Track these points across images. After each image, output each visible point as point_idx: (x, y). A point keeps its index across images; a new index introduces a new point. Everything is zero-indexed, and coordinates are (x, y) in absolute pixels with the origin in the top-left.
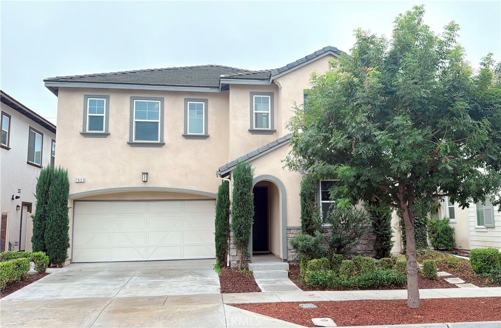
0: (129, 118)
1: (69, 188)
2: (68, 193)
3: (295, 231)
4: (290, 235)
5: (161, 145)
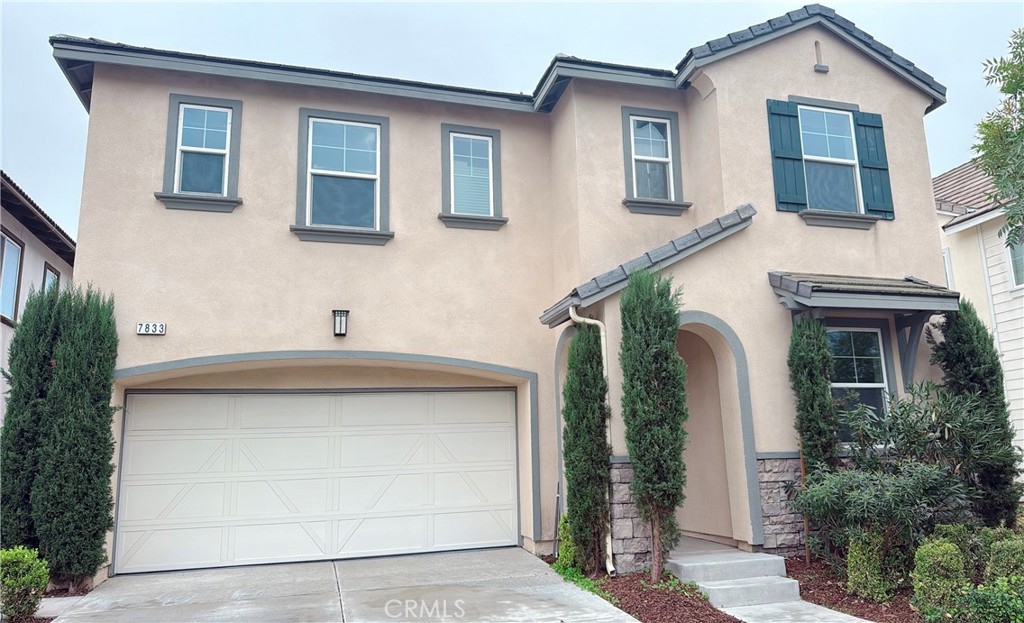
0: (295, 164)
1: (115, 351)
2: (114, 363)
3: (777, 464)
4: (766, 477)
5: (384, 238)
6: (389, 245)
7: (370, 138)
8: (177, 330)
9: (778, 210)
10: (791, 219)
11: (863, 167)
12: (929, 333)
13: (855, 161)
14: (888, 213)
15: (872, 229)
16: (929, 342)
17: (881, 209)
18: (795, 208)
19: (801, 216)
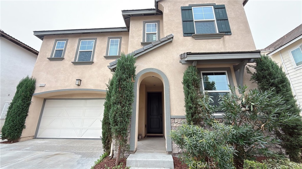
0: (76, 50)
3: (180, 120)
4: (175, 125)
5: (92, 63)
6: (93, 64)
7: (93, 43)
8: (47, 85)
9: (184, 36)
10: (189, 38)
11: (217, 20)
12: (248, 69)
13: (215, 19)
14: (229, 33)
15: (222, 39)
16: (248, 73)
17: (225, 32)
18: (190, 35)
19: (192, 37)
